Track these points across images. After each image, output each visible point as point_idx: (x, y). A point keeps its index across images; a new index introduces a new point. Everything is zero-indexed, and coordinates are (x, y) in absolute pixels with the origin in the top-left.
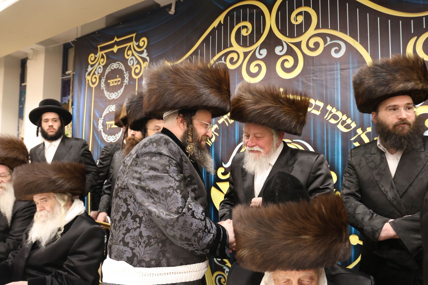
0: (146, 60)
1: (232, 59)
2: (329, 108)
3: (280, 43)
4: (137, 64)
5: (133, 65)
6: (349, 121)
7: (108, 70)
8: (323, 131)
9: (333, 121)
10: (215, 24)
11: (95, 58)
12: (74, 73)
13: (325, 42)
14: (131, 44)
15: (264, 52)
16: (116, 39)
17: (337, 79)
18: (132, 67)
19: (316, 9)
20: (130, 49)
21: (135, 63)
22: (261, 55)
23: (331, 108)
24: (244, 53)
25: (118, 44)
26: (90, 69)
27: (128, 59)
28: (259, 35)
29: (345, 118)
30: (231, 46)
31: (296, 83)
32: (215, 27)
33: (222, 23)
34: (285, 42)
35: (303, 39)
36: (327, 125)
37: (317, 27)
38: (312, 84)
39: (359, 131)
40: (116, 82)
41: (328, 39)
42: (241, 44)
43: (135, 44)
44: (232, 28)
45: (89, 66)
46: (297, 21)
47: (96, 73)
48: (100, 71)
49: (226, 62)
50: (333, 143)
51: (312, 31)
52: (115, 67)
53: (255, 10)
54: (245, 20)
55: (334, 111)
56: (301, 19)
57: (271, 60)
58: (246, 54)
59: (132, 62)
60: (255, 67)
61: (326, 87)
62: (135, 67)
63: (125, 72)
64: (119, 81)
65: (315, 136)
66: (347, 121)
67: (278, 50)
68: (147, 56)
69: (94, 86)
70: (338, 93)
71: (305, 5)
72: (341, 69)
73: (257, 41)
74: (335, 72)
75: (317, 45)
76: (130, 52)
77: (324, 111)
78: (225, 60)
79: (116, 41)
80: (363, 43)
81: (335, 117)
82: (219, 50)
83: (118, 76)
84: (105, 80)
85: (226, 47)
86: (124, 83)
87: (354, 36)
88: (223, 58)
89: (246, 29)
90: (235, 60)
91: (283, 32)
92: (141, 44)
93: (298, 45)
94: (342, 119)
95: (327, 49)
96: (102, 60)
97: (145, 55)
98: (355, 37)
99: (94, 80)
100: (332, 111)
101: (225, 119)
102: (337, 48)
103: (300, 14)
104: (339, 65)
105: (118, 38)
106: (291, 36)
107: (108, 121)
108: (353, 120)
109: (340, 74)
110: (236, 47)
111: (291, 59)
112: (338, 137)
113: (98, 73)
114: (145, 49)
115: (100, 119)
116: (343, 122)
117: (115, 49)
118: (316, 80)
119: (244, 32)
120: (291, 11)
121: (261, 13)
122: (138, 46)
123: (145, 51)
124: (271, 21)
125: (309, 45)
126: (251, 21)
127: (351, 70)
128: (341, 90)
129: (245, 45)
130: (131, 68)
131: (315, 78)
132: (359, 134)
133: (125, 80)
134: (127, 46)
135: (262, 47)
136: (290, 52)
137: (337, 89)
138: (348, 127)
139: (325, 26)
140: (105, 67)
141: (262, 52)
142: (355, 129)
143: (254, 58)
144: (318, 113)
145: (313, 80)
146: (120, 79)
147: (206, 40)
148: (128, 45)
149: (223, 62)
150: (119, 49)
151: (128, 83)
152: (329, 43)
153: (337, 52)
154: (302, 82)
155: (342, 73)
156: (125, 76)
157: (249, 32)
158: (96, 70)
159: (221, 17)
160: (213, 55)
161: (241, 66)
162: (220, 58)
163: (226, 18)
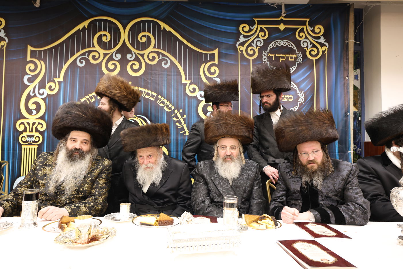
1: (94, 57)
2: (160, 97)
3: (130, 52)
6: (171, 105)
8: (156, 110)
9: (161, 105)
10: (80, 27)
13: (159, 57)
15: (119, 56)
17: (165, 80)
19: (154, 35)
22: (117, 57)
23: (161, 97)
24: (104, 54)
28: (116, 44)
29: (168, 103)
30: (94, 46)
31: (140, 80)
32: (80, 29)
33: (86, 27)
34: (134, 52)
35: (146, 52)
36: (158, 107)
37: (154, 47)
38: (150, 82)
39: (176, 111)
41: (161, 56)
42: (102, 47)
44: (95, 34)
46: (142, 40)
49: (89, 58)
50: (161, 118)
51: (151, 48)
53: (113, 25)
54: (105, 30)
55: (162, 99)
56: (144, 40)
57: (124, 62)
58: (105, 55)
60: (112, 65)
61: (158, 85)
65: (151, 113)
66: (169, 105)
67: (129, 56)
68: (5, 36)
70: (165, 89)
71: (148, 31)
72: (167, 75)
73: (114, 47)
74: (164, 76)
75: (154, 58)
77: (157, 99)
78: (88, 56)
80: (180, 62)
81: (163, 103)
82: (83, 48)
85: (89, 46)
87: (175, 56)
88: (87, 54)
89: (106, 37)
90: (96, 58)
91: (133, 45)
93: (142, 55)
94: (167, 104)
95: (160, 62)
97: (2, 34)
98: (175, 58)
100: (161, 99)
101: (87, 99)
102: (165, 62)
103: (144, 36)
104: (166, 72)
106: (138, 49)
108: (173, 105)
109: (167, 78)
110: (97, 48)
111: (137, 64)
112: (164, 114)
114: (3, 29)
116: (168, 106)
118: (153, 79)
119: (104, 39)
120: (139, 33)
121: (117, 29)
124: (124, 36)
125: (149, 57)
126: (110, 32)
127: (173, 76)
128: (167, 87)
129: (104, 48)
131: (152, 78)
132: (176, 113)
135: (118, 52)
136: (137, 59)
137: (165, 86)
138: (170, 108)
139: (159, 47)
141: (117, 55)
142: (174, 110)
143: (111, 59)
144: (153, 99)
145: (151, 79)
147: (72, 37)
149: (87, 57)
152: (161, 58)
153: (165, 64)
154: (144, 79)
155: (167, 77)
157: (109, 40)
159: (86, 23)
160: (78, 51)
161: (101, 62)
162: (84, 54)
163: (89, 25)
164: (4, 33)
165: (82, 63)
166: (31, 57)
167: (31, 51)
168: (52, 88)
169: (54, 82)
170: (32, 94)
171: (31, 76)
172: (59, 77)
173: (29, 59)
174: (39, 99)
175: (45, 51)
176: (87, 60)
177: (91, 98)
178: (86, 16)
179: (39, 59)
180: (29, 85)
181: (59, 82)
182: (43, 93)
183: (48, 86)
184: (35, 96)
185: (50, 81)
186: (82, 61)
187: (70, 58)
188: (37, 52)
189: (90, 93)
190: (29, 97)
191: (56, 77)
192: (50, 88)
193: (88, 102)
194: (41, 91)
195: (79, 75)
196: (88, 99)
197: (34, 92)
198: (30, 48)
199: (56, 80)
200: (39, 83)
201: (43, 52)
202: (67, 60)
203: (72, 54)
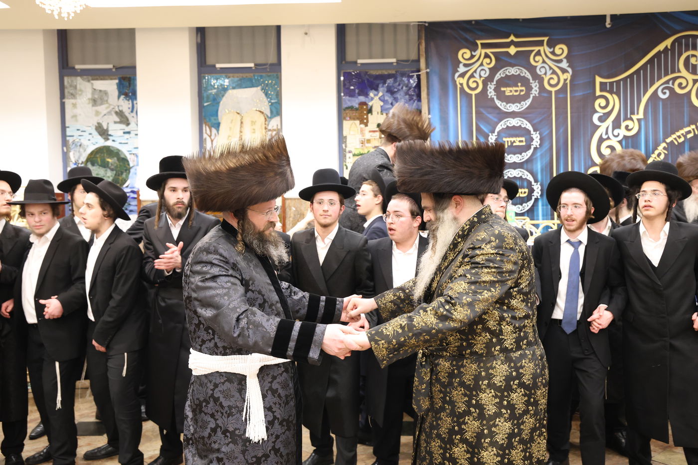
0: (567, 71)
1: (680, 85)
4: (552, 74)
5: (545, 74)
7: (500, 74)
10: (661, 47)
11: (472, 57)
12: (428, 70)
14: (541, 48)
16: (512, 38)
18: (544, 76)
20: (538, 53)
21: (549, 72)
24: (693, 80)
25: (517, 45)
26: (462, 69)
27: (536, 67)
30: (679, 71)
32: (661, 50)
33: (669, 47)
40: (516, 91)
42: (691, 71)
43: (548, 50)
44: (680, 55)
45: (461, 65)
47: (477, 75)
48: (485, 75)
49: (674, 86)
52: (513, 72)
54: (694, 48)
59: (543, 71)
62: (548, 76)
63: (531, 81)
64: (522, 91)
68: (569, 66)
69: (473, 93)
76: (537, 58)
78: (673, 84)
79: (512, 41)
82: (666, 74)
83: (519, 84)
84: (495, 87)
85: (673, 72)
86: (532, 94)
88: (671, 82)
89: (695, 58)
90: (683, 85)
92: (558, 51)
96: (488, 60)
97: (564, 65)
99: (473, 85)
101: (673, 139)
105: (516, 36)
107: (506, 137)
110: (684, 72)
113: (480, 77)
114: (565, 58)
115: (490, 134)
117: (512, 50)
119: (693, 61)
122: (553, 53)
123: (565, 61)
129: (693, 73)
130: (543, 78)
133: (533, 90)
134: (533, 50)
140: (493, 71)
146: (523, 88)
147: (651, 61)
148: (536, 49)
149: (671, 86)
150: (517, 52)
151: (538, 94)
156: (533, 85)
158: (475, 71)
159: (668, 42)
160: (659, 78)
161: (690, 92)
162: (667, 82)
163: (673, 44)
164: (567, 62)
165: (665, 93)
166: (601, 90)
167: (601, 83)
168: (629, 128)
169: (631, 119)
170: (605, 137)
171: (602, 114)
172: (638, 114)
173: (598, 93)
174: (614, 142)
175: (618, 82)
176: (672, 90)
177: (679, 137)
178: (668, 32)
179: (611, 92)
180: (600, 126)
181: (639, 120)
182: (619, 134)
183: (623, 125)
184: (608, 138)
185: (626, 119)
186: (664, 91)
187: (650, 87)
188: (608, 84)
189: (678, 131)
190: (601, 140)
191: (634, 114)
192: (627, 127)
193: (676, 143)
194: (616, 132)
195: (663, 108)
196: (675, 139)
197: (607, 133)
198: (598, 80)
199: (635, 117)
200: (613, 122)
201: (615, 84)
202: (645, 91)
203: (652, 84)
